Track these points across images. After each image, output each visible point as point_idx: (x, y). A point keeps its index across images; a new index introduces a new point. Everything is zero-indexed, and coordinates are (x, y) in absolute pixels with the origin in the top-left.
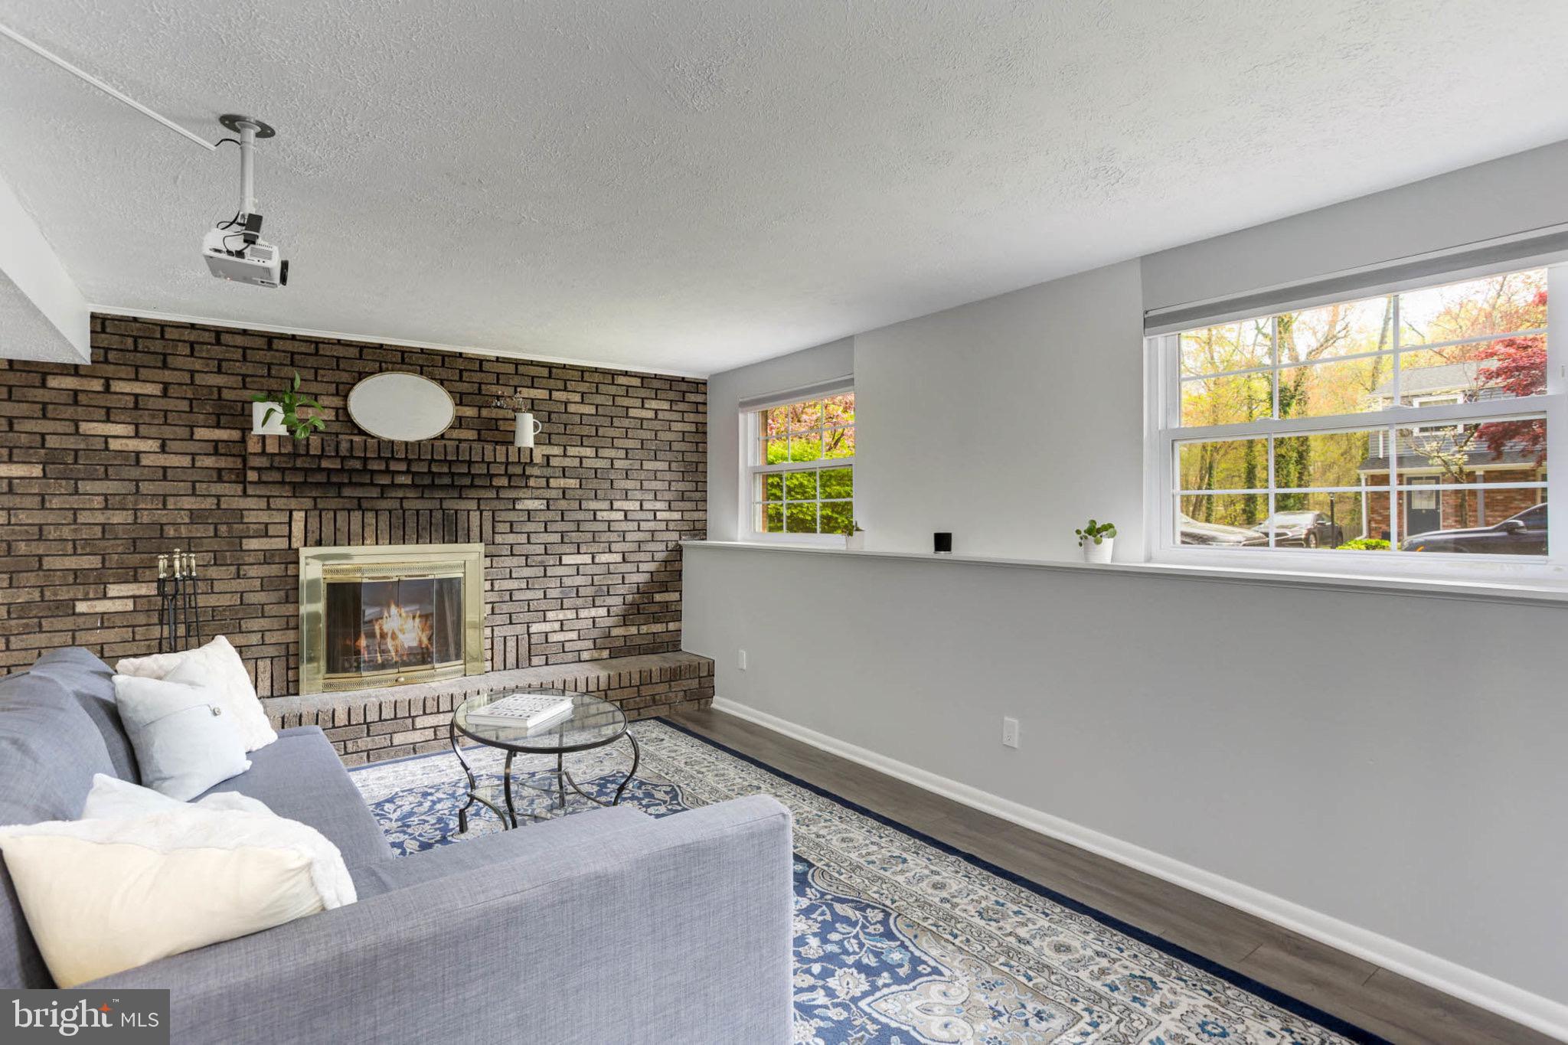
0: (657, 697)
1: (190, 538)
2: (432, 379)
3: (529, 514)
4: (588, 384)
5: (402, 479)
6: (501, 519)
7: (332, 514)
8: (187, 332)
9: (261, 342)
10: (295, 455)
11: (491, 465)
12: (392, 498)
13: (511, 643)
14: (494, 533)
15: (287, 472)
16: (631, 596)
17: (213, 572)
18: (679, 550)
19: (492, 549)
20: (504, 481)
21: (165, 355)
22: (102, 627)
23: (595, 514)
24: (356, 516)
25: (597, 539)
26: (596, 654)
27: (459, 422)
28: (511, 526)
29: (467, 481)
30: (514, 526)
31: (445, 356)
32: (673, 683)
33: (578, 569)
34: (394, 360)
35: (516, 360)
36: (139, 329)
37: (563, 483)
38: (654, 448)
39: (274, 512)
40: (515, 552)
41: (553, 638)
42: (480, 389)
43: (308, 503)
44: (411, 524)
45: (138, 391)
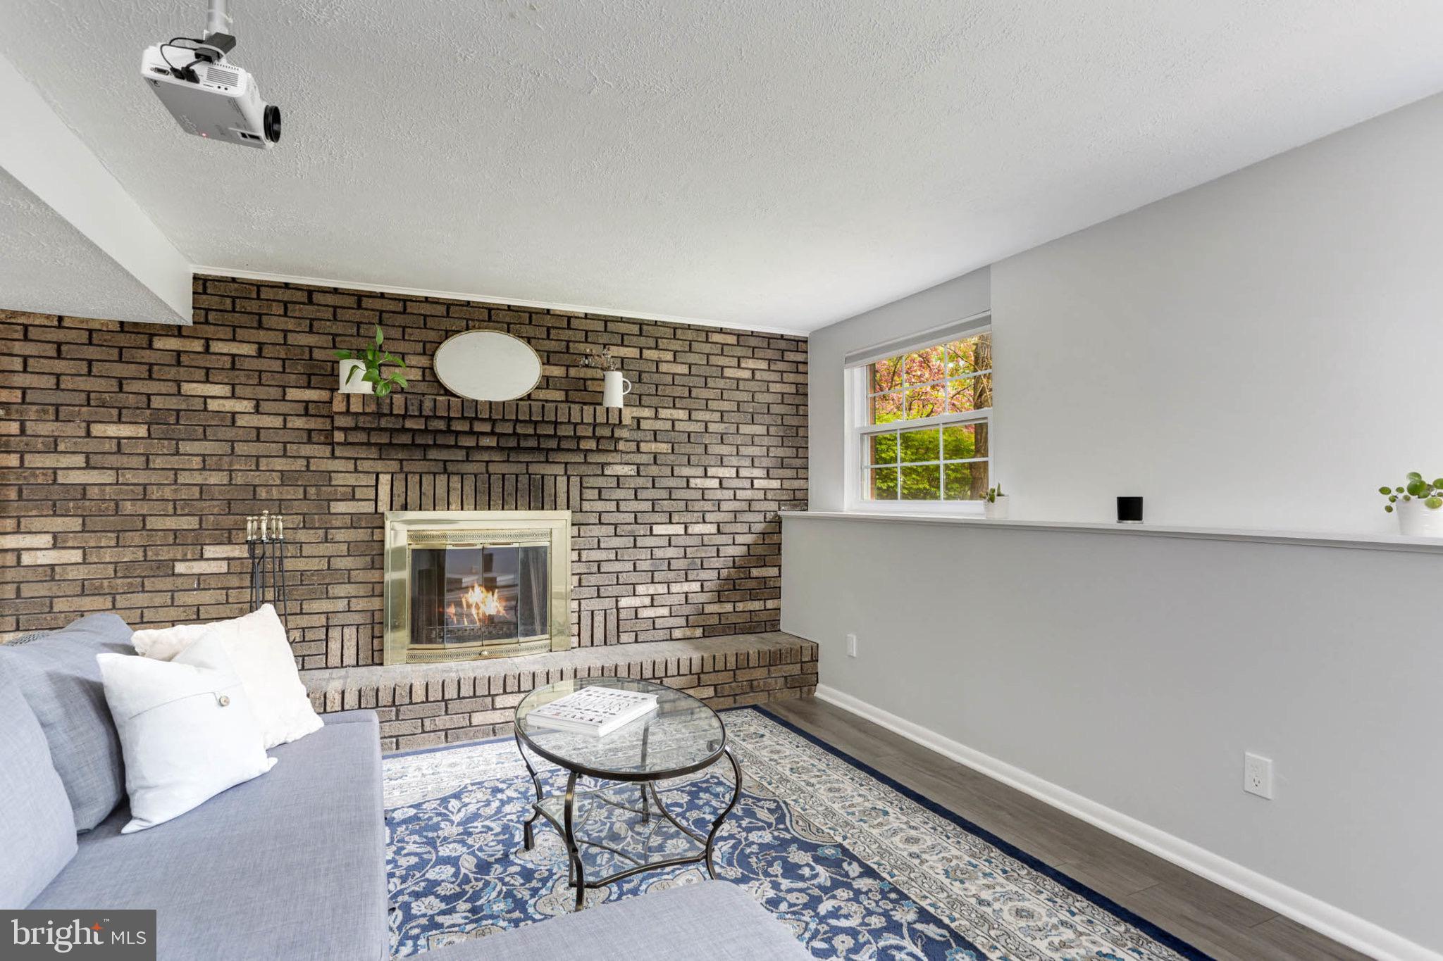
0: (755, 683)
1: (280, 500)
2: (518, 336)
3: (618, 480)
4: (681, 342)
5: (487, 441)
6: (588, 485)
7: (417, 477)
8: (281, 291)
9: (351, 301)
10: (379, 415)
11: (578, 427)
12: (476, 461)
13: (599, 618)
14: (581, 499)
15: (372, 433)
16: (726, 570)
17: (302, 536)
18: (778, 521)
19: (580, 517)
20: (592, 445)
21: (260, 315)
22: (198, 589)
23: (688, 481)
24: (442, 480)
25: (690, 508)
26: (688, 632)
27: (546, 382)
28: (600, 493)
29: (553, 444)
30: (603, 493)
31: (532, 313)
32: (772, 668)
33: (670, 540)
34: (481, 318)
35: (605, 316)
36: (236, 290)
37: (653, 447)
38: (751, 410)
39: (361, 475)
40: (603, 521)
41: (644, 613)
42: (568, 347)
43: (394, 466)
44: (497, 489)
45: (235, 351)
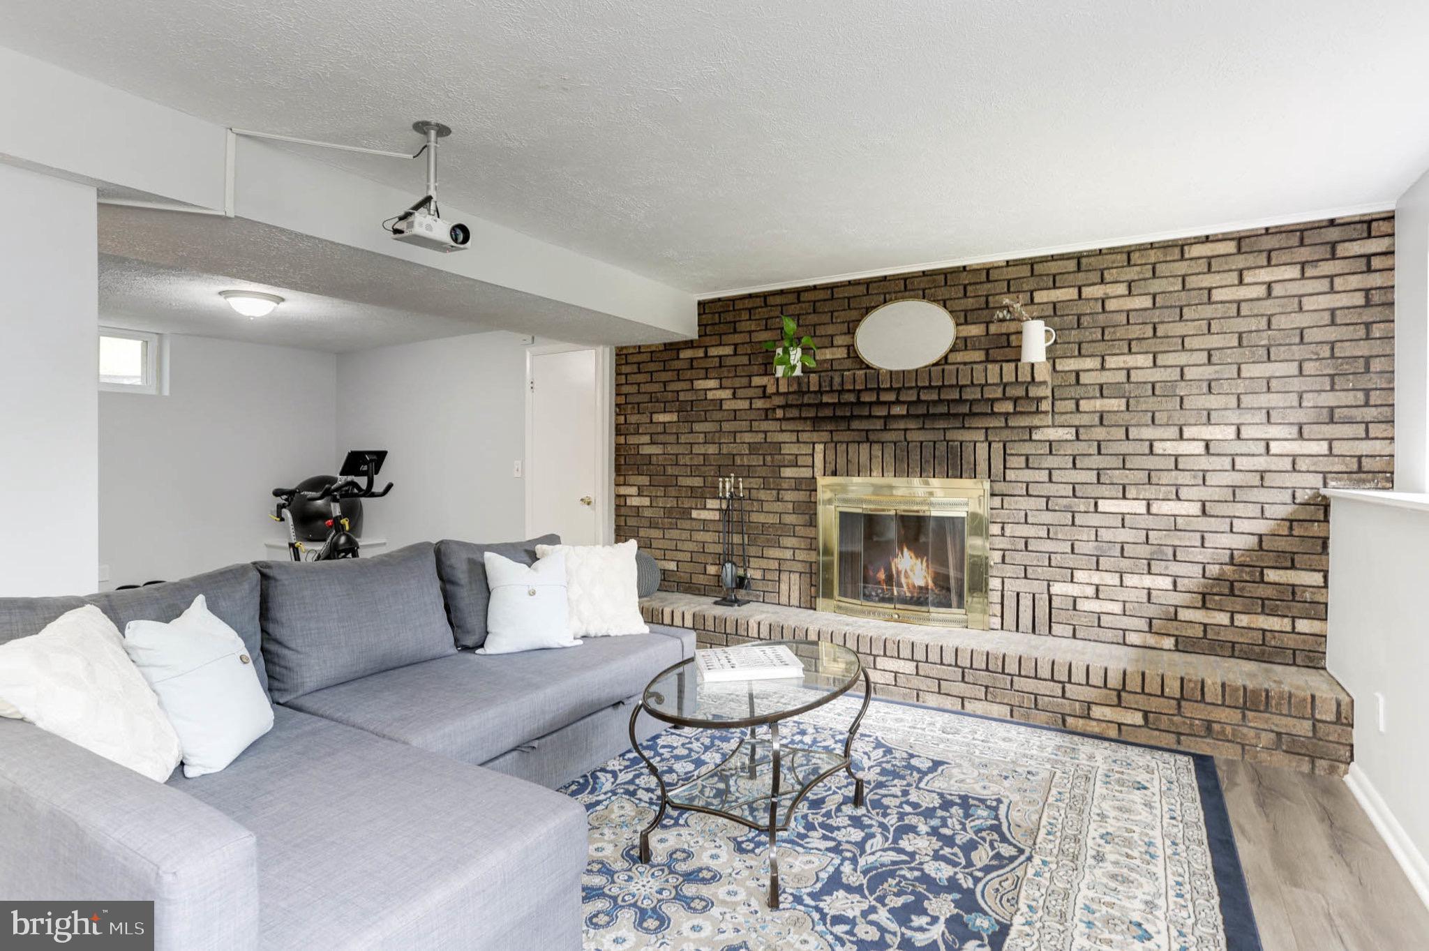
1: (749, 466)
2: (934, 301)
3: (1050, 445)
4: (1138, 268)
5: (898, 410)
6: (1013, 452)
7: (845, 446)
8: (746, 301)
9: (792, 298)
10: (800, 393)
11: (985, 388)
12: (895, 430)
13: (1026, 602)
14: (1005, 468)
15: (804, 408)
16: (1217, 567)
17: (763, 495)
18: (1324, 506)
19: (1001, 487)
20: (1008, 407)
21: (735, 322)
22: (704, 530)
23: (1151, 446)
24: (865, 448)
25: (1154, 480)
26: (1151, 640)
27: (962, 344)
28: (1027, 460)
29: (965, 409)
30: (1031, 461)
31: (947, 274)
33: (1123, 520)
34: (897, 289)
35: (1030, 259)
36: (721, 306)
37: (1099, 404)
38: (1264, 342)
39: (802, 445)
40: (1031, 492)
41: (1083, 605)
42: (987, 302)
43: (825, 436)
44: (915, 456)
45: (721, 353)
